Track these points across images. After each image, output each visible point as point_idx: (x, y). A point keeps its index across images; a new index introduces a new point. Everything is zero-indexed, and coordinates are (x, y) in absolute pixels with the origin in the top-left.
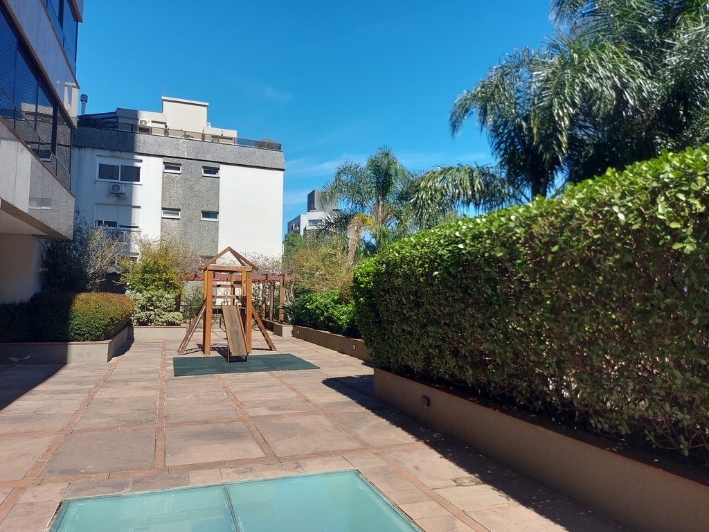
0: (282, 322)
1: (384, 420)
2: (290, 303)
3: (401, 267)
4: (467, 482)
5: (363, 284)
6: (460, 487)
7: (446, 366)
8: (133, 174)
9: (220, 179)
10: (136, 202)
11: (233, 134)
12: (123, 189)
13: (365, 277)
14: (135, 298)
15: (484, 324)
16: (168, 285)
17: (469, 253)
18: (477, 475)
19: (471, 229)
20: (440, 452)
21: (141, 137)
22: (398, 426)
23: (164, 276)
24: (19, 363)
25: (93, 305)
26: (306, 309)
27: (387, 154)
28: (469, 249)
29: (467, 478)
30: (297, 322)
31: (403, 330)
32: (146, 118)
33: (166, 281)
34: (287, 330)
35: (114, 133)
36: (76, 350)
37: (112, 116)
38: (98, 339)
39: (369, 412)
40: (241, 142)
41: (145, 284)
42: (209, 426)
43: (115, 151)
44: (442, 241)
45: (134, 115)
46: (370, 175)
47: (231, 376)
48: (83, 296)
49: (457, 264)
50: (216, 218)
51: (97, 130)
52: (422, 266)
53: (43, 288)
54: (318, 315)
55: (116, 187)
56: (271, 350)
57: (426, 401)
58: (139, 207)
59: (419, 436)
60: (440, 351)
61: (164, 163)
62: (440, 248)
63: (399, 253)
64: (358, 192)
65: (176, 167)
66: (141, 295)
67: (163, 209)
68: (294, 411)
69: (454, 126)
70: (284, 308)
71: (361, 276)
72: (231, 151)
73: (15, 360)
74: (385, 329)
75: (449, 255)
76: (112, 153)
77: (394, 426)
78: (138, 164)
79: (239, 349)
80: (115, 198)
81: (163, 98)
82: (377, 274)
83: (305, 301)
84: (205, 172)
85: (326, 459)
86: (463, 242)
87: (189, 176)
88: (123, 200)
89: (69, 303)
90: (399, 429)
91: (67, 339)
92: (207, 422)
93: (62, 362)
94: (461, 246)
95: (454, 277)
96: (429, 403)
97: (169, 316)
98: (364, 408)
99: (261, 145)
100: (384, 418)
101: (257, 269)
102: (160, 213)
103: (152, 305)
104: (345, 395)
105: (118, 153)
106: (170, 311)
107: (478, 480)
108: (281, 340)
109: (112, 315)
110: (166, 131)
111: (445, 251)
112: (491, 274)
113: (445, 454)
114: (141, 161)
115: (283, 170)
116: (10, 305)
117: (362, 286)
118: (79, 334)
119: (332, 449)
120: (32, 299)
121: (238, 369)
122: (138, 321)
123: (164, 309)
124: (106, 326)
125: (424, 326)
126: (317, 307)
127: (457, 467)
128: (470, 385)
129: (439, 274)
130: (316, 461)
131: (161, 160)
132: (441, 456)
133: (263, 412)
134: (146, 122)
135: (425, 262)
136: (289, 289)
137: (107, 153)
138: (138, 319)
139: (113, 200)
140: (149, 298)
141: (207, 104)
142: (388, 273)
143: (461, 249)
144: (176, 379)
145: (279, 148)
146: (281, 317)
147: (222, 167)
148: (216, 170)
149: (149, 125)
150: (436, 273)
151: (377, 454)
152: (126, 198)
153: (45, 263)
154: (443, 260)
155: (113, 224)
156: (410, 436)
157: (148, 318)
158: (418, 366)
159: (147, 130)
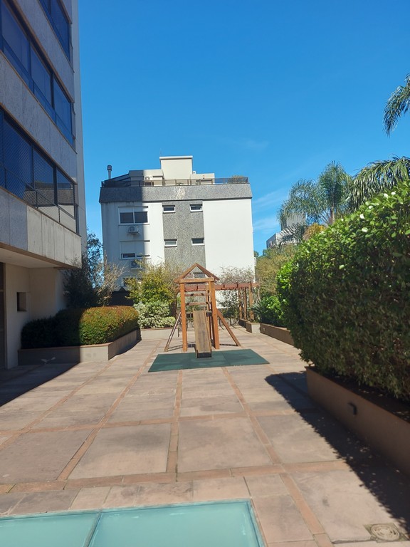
0: (252, 321)
1: (310, 426)
2: (258, 305)
3: (312, 264)
4: (385, 532)
5: (284, 285)
6: (374, 542)
7: (368, 372)
8: (143, 218)
9: (204, 213)
10: (147, 238)
11: (212, 176)
12: (137, 229)
13: (285, 278)
14: (141, 307)
15: (401, 326)
16: (163, 297)
17: (374, 237)
18: (403, 521)
19: (378, 207)
20: (361, 477)
21: (146, 189)
22: (322, 436)
23: (160, 290)
24: (48, 363)
25: (96, 317)
26: (268, 309)
27: (335, 169)
28: (374, 231)
29: (387, 525)
30: (264, 321)
31: (322, 332)
32: (149, 174)
33: (162, 293)
34: (256, 327)
35: (128, 188)
36: (86, 351)
37: (126, 177)
38: (101, 342)
39: (297, 414)
40: (218, 181)
41: (148, 297)
42: (139, 428)
43: (129, 202)
44: (347, 229)
45: (141, 174)
46: (321, 190)
47: (191, 372)
48: (90, 311)
49: (364, 252)
50: (203, 242)
51: (117, 189)
52: (328, 261)
53: (68, 306)
54: (276, 314)
55: (132, 228)
56: (237, 345)
57: (352, 408)
58: (149, 241)
59: (342, 451)
60: (360, 356)
61: (163, 206)
62: (344, 237)
63: (309, 249)
64: (311, 206)
65: (172, 208)
66: (144, 306)
67: (165, 240)
68: (223, 413)
69: (389, 124)
70: (252, 309)
71: (283, 277)
72: (208, 189)
73: (45, 361)
74: (308, 330)
75: (354, 243)
76: (128, 204)
77: (318, 435)
78: (146, 210)
79: (204, 347)
80: (132, 237)
81: (160, 158)
82: (294, 274)
83: (267, 303)
84: (192, 209)
85: (225, 479)
86: (367, 224)
87: (181, 213)
88: (138, 237)
89: (80, 316)
90: (323, 439)
91: (79, 344)
92: (140, 423)
93: (76, 361)
94: (365, 230)
95: (362, 268)
96: (355, 412)
97: (165, 320)
98: (294, 410)
99: (232, 181)
100: (310, 424)
101: (218, 279)
102: (163, 244)
103: (152, 313)
104: (280, 393)
105: (131, 204)
106: (166, 316)
107: (403, 531)
108: (250, 337)
109: (110, 323)
110: (164, 182)
111: (349, 239)
112: (402, 260)
113: (367, 481)
114: (147, 207)
115: (251, 198)
116: (42, 320)
117: (284, 287)
118: (87, 339)
119: (238, 464)
120: (57, 315)
121: (200, 364)
122: (144, 325)
123: (161, 315)
124: (106, 332)
125: (339, 328)
126: (275, 307)
127: (378, 504)
128: (397, 397)
129: (345, 267)
130: (213, 482)
131: (161, 204)
132: (361, 483)
133: (195, 412)
134: (149, 178)
135: (331, 256)
136: (256, 293)
137: (124, 204)
138: (144, 324)
139: (131, 238)
140: (149, 307)
141: (192, 157)
142: (302, 272)
143: (365, 234)
144: (149, 375)
145: (246, 181)
146: (252, 317)
147: (204, 202)
148: (199, 206)
149: (151, 179)
150: (342, 266)
151: (284, 475)
152: (139, 235)
153: (66, 288)
154: (347, 250)
155: (133, 255)
156: (333, 450)
157: (151, 323)
158: (341, 369)
159: (150, 184)
